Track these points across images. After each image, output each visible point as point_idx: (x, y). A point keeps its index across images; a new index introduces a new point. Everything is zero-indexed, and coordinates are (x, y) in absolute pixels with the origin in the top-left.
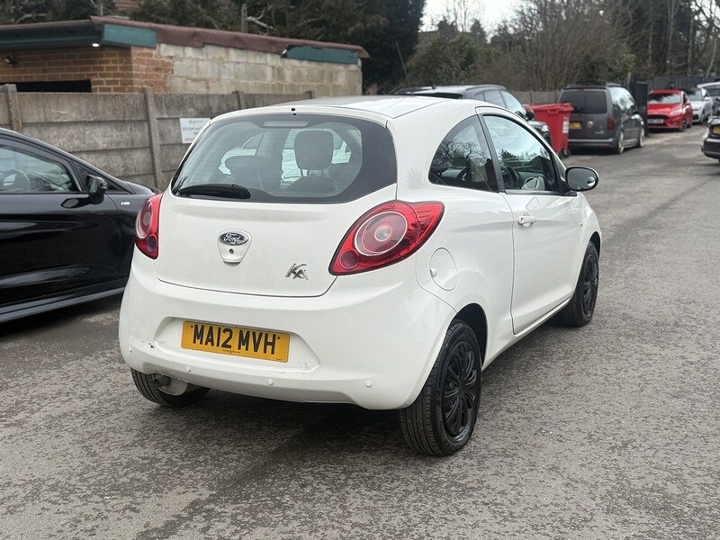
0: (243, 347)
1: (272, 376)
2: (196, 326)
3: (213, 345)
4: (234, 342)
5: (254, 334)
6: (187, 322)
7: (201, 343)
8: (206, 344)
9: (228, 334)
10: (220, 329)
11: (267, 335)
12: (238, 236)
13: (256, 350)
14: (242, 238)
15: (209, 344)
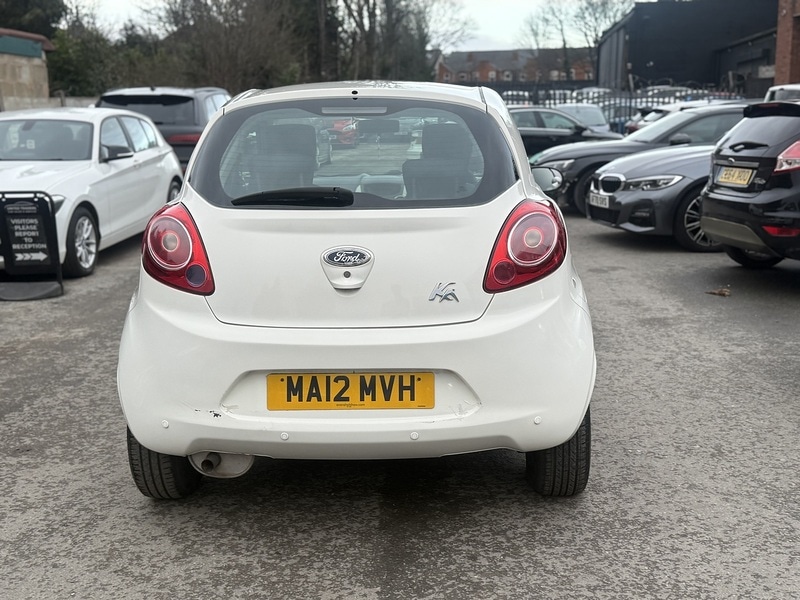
0: (368, 398)
1: (417, 428)
2: (289, 379)
3: (319, 399)
4: (354, 392)
5: (382, 378)
6: (272, 374)
7: (300, 400)
8: (309, 400)
9: (342, 383)
10: (328, 379)
11: (401, 378)
12: (355, 253)
13: (387, 398)
14: (362, 256)
15: (314, 399)
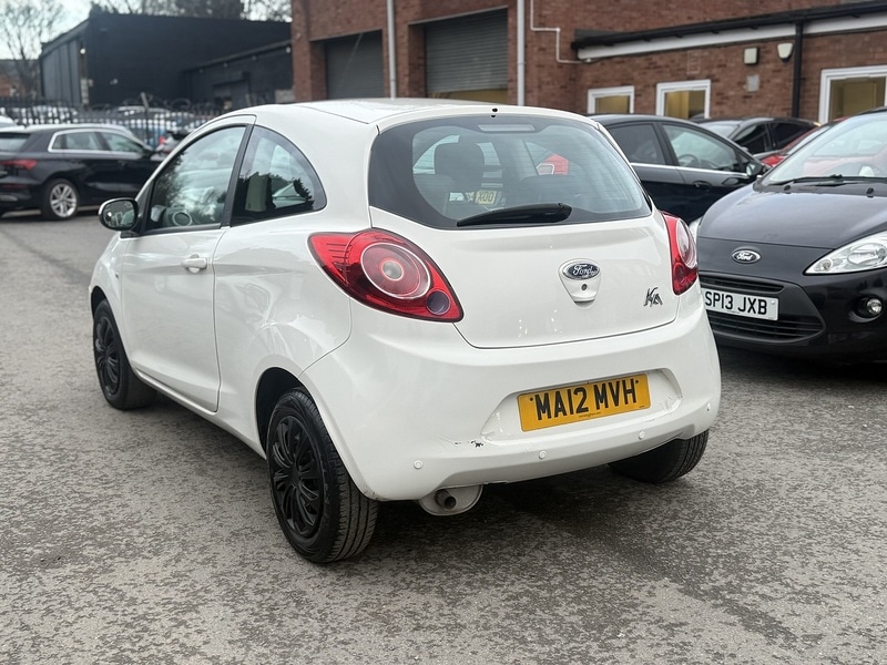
0: (602, 405)
1: (644, 428)
2: (537, 397)
3: (565, 414)
4: (591, 402)
5: (610, 385)
6: (521, 395)
7: (549, 417)
8: (556, 415)
9: (581, 394)
10: (569, 392)
11: (624, 382)
13: (617, 404)
15: (560, 414)
